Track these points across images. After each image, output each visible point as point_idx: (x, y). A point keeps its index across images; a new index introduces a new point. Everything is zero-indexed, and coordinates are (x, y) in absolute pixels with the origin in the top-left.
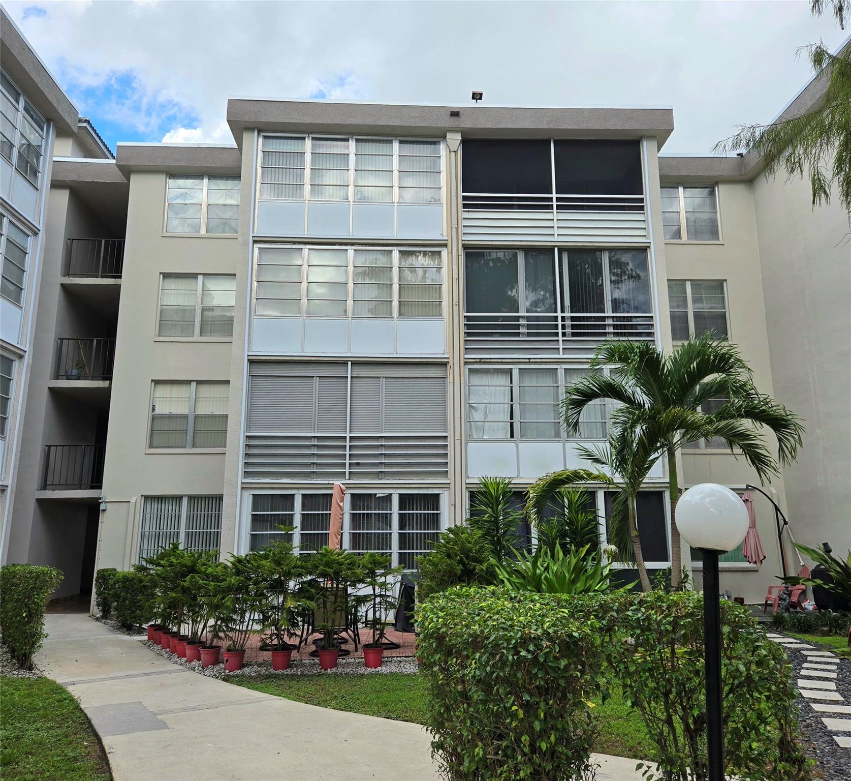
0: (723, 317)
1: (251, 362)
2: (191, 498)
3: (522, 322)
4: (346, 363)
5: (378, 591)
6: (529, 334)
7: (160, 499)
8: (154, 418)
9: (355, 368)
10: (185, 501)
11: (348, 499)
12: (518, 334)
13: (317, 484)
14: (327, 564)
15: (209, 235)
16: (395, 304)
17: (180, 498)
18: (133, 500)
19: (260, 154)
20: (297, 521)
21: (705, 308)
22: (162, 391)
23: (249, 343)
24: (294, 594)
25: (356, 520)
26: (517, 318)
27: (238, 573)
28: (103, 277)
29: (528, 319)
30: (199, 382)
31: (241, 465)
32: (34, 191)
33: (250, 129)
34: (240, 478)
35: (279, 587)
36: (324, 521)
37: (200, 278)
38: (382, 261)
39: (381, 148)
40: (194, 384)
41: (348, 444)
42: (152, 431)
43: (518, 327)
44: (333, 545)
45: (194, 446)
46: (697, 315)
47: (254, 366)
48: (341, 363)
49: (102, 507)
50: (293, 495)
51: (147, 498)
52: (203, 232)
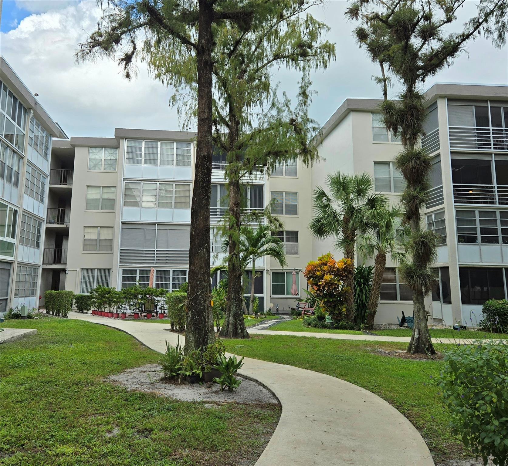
0: (296, 205)
1: (122, 223)
2: (98, 269)
3: (218, 210)
4: (155, 224)
5: (163, 299)
6: (220, 215)
7: (87, 269)
8: (85, 240)
9: (158, 226)
10: (96, 270)
11: (155, 271)
12: (216, 215)
13: (145, 266)
14: (149, 291)
15: (105, 171)
16: (173, 203)
17: (94, 269)
18: (78, 270)
19: (126, 147)
20: (138, 279)
21: (290, 202)
22: (87, 230)
23: (122, 217)
24: (140, 299)
25: (158, 278)
26: (216, 209)
27: (124, 293)
28: (63, 184)
29: (221, 209)
30: (101, 227)
31: (119, 259)
32: (46, 161)
33: (123, 138)
34: (118, 264)
35: (135, 297)
36: (147, 279)
37: (101, 187)
38: (169, 188)
39: (170, 146)
40: (99, 228)
41: (155, 253)
42: (84, 245)
43: (216, 212)
44: (150, 286)
45: (99, 251)
46: (286, 205)
47: (124, 225)
48: (154, 224)
49: (67, 272)
50: (136, 270)
51: (82, 269)
52: (102, 170)
